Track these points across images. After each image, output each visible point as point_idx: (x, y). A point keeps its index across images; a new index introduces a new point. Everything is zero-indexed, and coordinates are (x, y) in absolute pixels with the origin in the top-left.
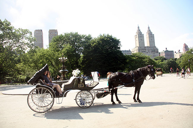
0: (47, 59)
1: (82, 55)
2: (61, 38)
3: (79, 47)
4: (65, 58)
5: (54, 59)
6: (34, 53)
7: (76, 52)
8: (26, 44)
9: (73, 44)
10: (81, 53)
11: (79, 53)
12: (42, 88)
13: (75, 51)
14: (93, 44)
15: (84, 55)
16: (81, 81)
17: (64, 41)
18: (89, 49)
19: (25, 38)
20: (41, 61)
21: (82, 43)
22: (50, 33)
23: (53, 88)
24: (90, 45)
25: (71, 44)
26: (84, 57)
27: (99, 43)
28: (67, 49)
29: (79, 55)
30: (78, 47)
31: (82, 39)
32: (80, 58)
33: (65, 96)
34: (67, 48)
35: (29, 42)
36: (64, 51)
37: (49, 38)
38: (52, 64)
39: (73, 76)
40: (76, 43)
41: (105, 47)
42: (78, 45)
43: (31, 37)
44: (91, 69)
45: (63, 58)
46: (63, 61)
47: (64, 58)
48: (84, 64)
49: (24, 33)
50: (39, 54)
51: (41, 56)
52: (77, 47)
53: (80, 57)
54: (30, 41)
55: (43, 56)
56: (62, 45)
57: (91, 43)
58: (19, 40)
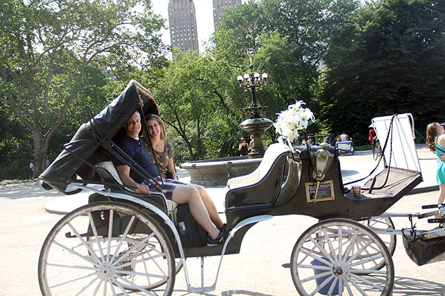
0: (206, 86)
1: (322, 67)
2: (249, 14)
3: (311, 41)
4: (261, 73)
5: (230, 86)
6: (160, 68)
7: (304, 58)
8: (136, 39)
9: (290, 30)
10: (321, 62)
11: (313, 62)
12: (111, 208)
13: (298, 55)
14: (362, 24)
15: (329, 67)
16: (321, 165)
17: (261, 22)
18: (348, 45)
19: (130, 21)
20: (187, 94)
21: (323, 23)
22: (218, 7)
23: (171, 205)
24: (350, 31)
25: (283, 33)
26: (331, 76)
27: (385, 21)
28: (270, 50)
29: (315, 67)
30: (308, 40)
31: (324, 11)
32: (316, 77)
33: (234, 248)
34: (272, 46)
35: (143, 33)
36: (262, 56)
37: (215, 21)
38: (223, 103)
39: (280, 139)
40: (300, 28)
41: (411, 33)
42: (310, 32)
43: (150, 14)
44: (357, 114)
45: (252, 76)
46: (253, 88)
47: (257, 75)
48: (332, 99)
49: (124, 4)
50: (179, 71)
51: (185, 78)
52: (304, 39)
53: (317, 75)
54: (145, 28)
55: (192, 76)
56: (255, 36)
57: (355, 20)
58: (111, 27)
